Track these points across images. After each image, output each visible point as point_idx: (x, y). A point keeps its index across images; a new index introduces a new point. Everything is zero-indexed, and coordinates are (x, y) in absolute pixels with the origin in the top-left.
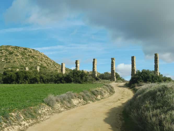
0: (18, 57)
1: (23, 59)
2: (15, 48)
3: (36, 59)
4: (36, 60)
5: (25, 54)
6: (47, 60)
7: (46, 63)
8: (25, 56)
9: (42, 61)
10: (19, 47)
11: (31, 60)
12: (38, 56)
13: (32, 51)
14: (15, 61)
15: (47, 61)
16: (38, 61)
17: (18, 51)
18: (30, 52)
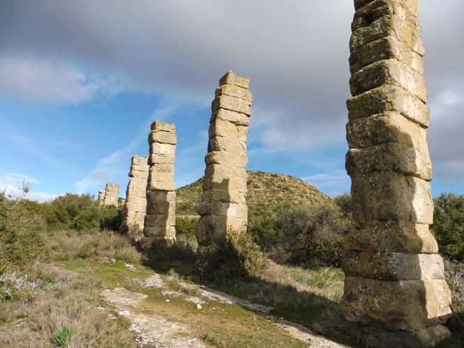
0: (258, 190)
1: (266, 192)
2: (257, 174)
3: (292, 192)
4: (291, 195)
5: (273, 184)
6: (314, 195)
7: (311, 201)
8: (273, 187)
9: (302, 196)
10: (263, 173)
11: (281, 195)
12: (296, 187)
13: (286, 179)
14: (250, 197)
15: (312, 196)
16: (295, 197)
17: (260, 180)
18: (282, 181)
